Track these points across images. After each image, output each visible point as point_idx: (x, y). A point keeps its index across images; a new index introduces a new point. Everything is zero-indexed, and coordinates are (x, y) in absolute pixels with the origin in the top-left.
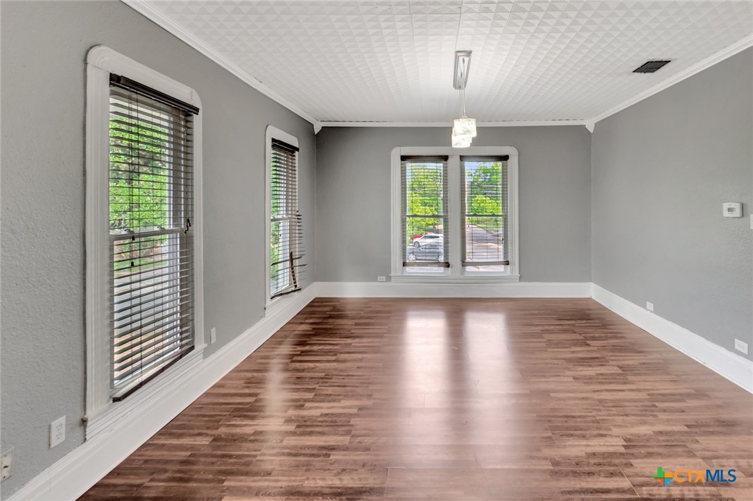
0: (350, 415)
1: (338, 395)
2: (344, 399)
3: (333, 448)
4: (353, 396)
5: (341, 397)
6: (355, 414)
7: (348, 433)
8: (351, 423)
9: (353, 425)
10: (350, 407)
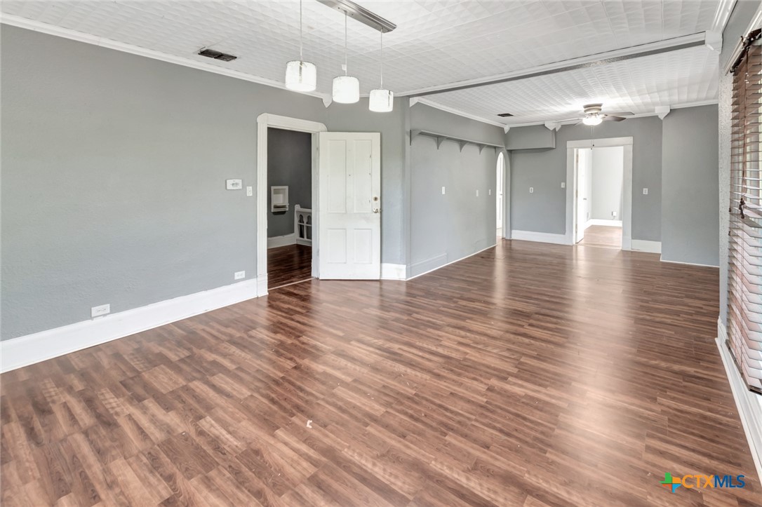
0: (516, 376)
1: (527, 404)
2: (520, 396)
3: (534, 358)
4: (509, 397)
5: (524, 400)
6: (512, 376)
7: (521, 363)
8: (517, 370)
9: (516, 367)
10: (515, 384)
